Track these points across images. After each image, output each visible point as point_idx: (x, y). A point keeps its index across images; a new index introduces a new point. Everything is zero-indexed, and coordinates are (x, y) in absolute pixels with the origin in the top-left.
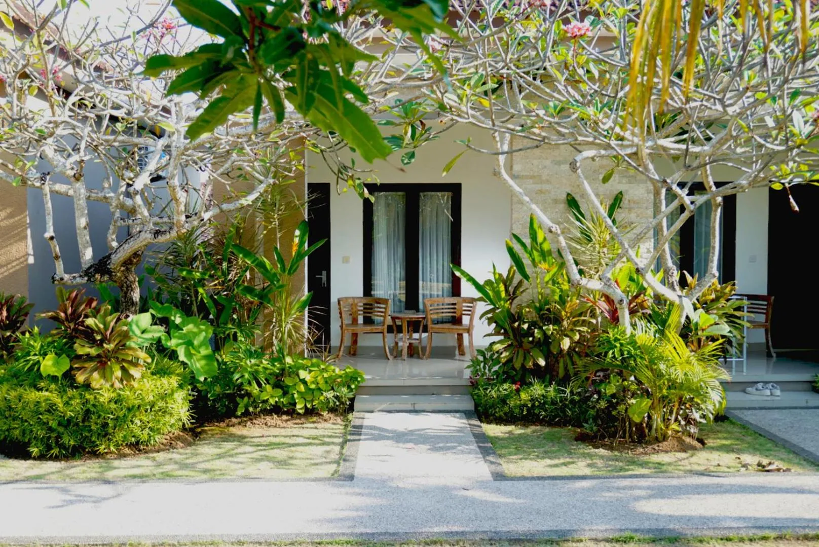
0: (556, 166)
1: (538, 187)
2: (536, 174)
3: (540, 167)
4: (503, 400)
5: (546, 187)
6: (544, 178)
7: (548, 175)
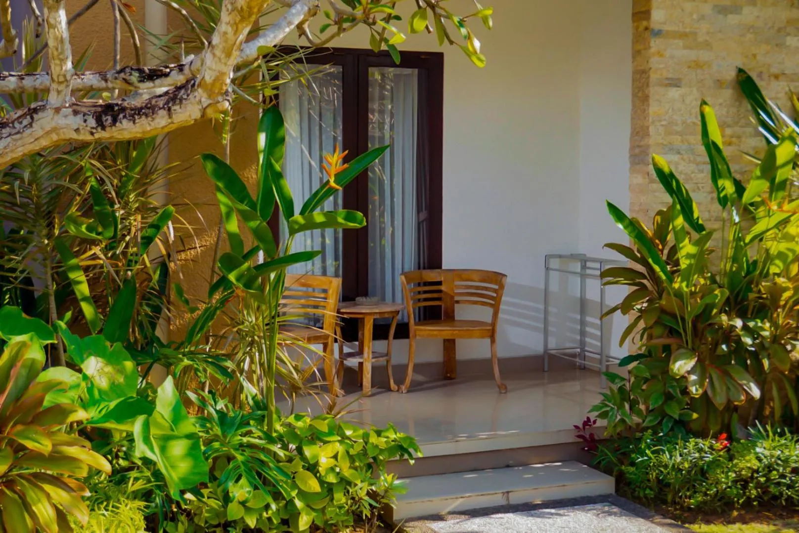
0: (721, 17)
1: (692, 55)
2: (688, 30)
3: (695, 16)
4: (702, 472)
5: (704, 55)
6: (700, 39)
7: (708, 33)
